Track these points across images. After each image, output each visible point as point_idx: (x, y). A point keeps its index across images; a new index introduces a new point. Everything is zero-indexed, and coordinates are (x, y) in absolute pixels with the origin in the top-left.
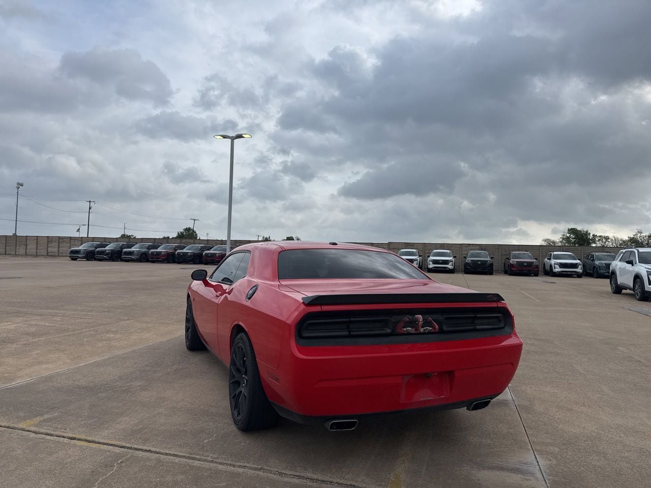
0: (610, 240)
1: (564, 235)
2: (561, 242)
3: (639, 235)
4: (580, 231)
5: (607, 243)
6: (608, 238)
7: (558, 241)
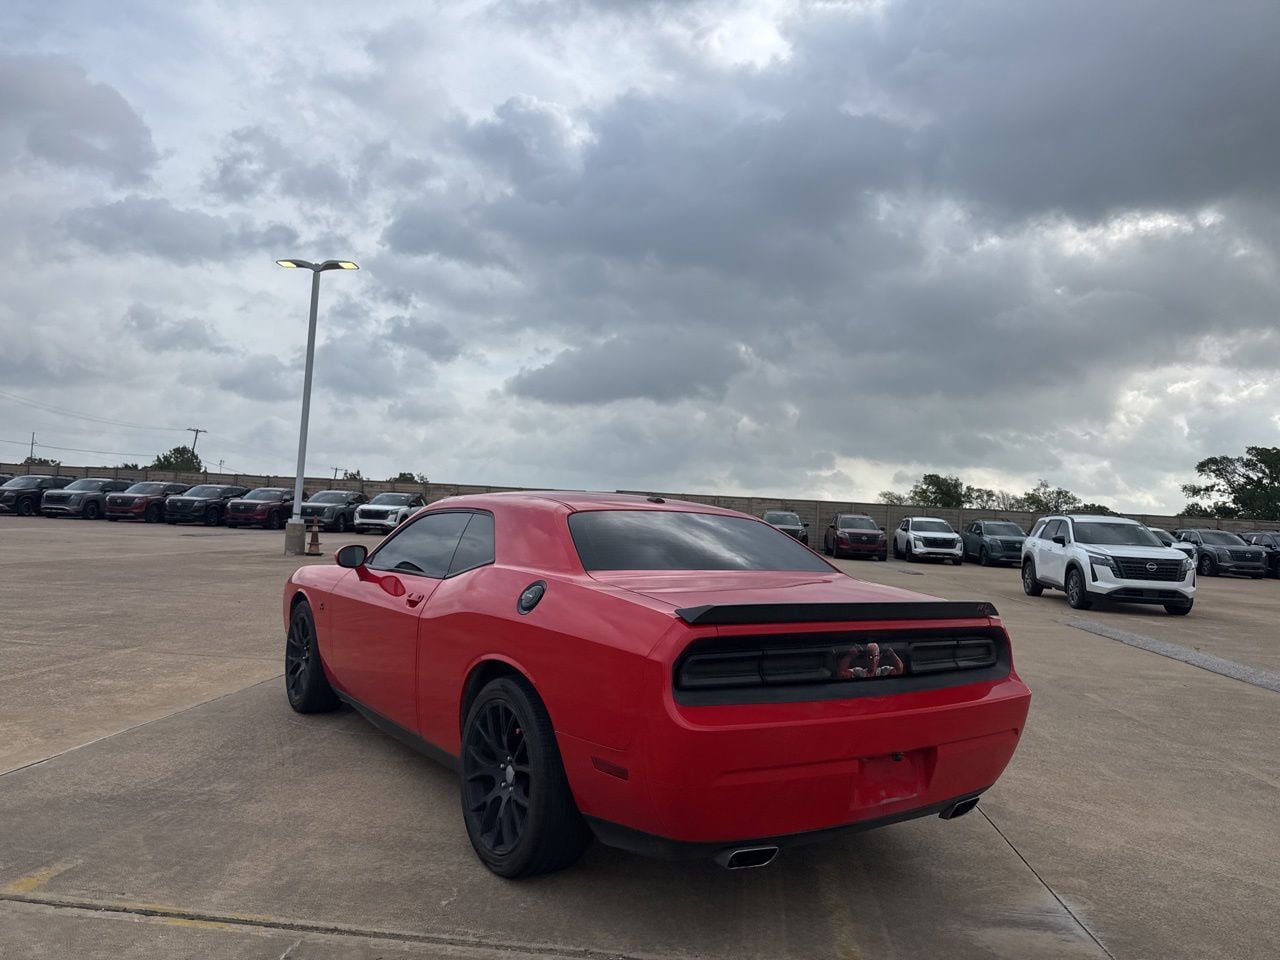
0: (994, 498)
1: (917, 487)
2: (912, 498)
3: (1042, 490)
4: (945, 480)
5: (990, 503)
6: (993, 495)
7: (906, 496)
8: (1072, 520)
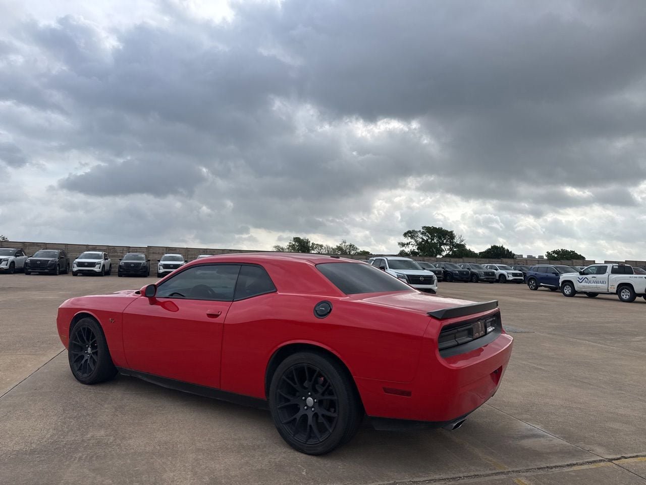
0: (323, 248)
1: (290, 243)
2: (288, 248)
3: (344, 244)
4: (303, 240)
5: (322, 250)
6: (322, 246)
7: (286, 247)
8: (387, 259)
